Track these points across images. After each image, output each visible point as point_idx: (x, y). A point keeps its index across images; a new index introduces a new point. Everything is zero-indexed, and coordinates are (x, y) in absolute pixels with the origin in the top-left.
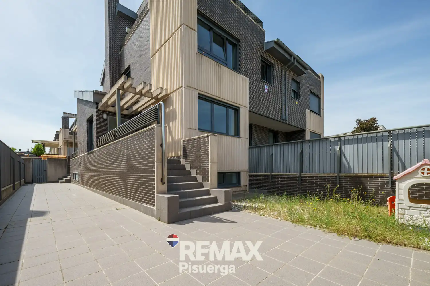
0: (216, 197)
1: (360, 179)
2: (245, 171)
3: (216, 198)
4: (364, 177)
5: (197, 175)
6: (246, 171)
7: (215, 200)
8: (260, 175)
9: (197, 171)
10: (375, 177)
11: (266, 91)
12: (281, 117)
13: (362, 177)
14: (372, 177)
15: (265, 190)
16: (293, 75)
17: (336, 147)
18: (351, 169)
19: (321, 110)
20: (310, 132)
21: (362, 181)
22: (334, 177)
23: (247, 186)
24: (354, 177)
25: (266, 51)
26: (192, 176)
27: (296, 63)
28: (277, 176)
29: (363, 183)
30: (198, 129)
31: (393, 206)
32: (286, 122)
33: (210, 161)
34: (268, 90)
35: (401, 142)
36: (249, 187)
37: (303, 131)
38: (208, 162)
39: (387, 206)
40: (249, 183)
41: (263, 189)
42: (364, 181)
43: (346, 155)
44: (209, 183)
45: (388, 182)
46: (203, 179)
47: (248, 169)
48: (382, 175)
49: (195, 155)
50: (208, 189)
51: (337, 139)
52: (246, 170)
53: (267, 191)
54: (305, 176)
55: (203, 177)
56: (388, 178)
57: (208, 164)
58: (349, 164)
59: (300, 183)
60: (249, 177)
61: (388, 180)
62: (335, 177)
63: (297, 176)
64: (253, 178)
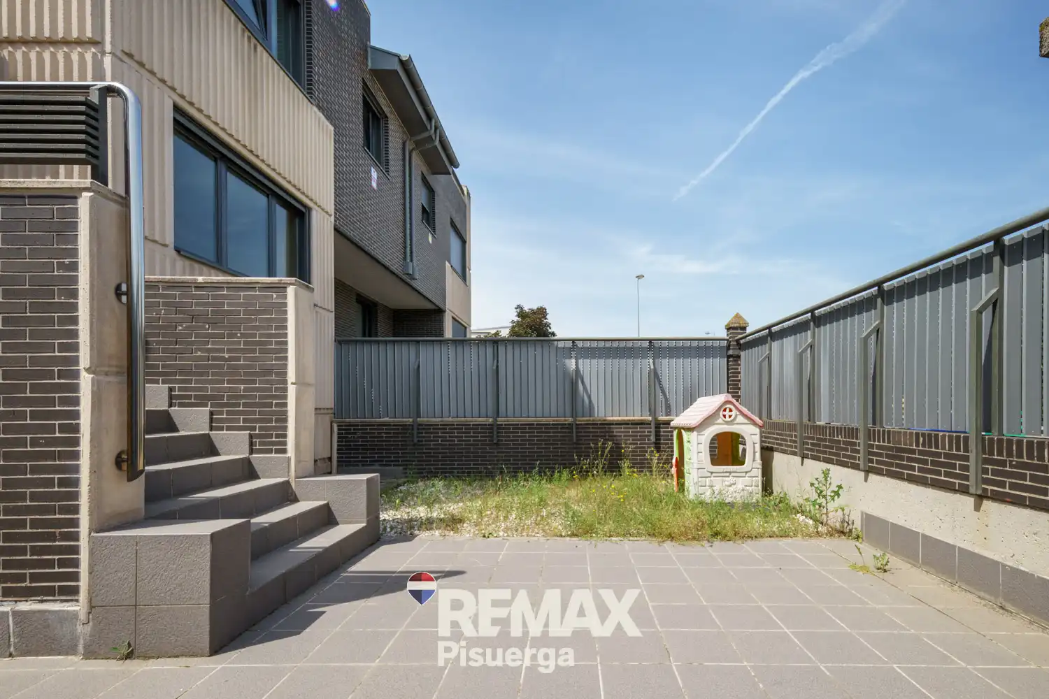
0: (327, 505)
1: (610, 428)
2: (326, 411)
3: (327, 508)
4: (616, 424)
5: (211, 430)
6: (328, 414)
7: (324, 518)
8: (378, 425)
9: (212, 413)
10: (632, 424)
11: (374, 185)
12: (405, 266)
13: (613, 424)
14: (628, 424)
15: (394, 465)
16: (424, 169)
17: (567, 361)
18: (594, 408)
19: (467, 270)
20: (453, 318)
21: (613, 432)
22: (565, 424)
23: (330, 459)
24: (601, 424)
25: (371, 70)
26: (182, 433)
27: (437, 143)
28: (432, 425)
29: (615, 436)
30: (172, 246)
31: (681, 474)
32: (413, 283)
33: (291, 376)
34: (378, 185)
35: (665, 362)
36: (338, 461)
37: (440, 312)
38: (285, 382)
39: (672, 475)
40: (338, 450)
41: (390, 465)
42: (617, 432)
43: (585, 380)
44: (289, 459)
45: (650, 432)
46: (251, 444)
47: (333, 406)
48: (642, 420)
49: (200, 350)
50: (286, 479)
51: (570, 344)
52: (327, 409)
53: (401, 468)
54: (505, 425)
55: (251, 436)
56: (650, 424)
57: (286, 390)
58: (589, 397)
59: (495, 442)
60: (339, 430)
61: (650, 428)
62: (567, 426)
63: (486, 425)
64: (355, 433)
